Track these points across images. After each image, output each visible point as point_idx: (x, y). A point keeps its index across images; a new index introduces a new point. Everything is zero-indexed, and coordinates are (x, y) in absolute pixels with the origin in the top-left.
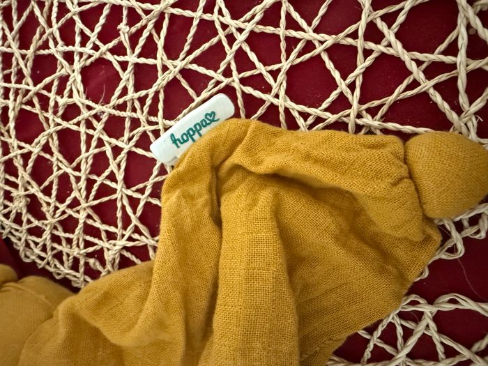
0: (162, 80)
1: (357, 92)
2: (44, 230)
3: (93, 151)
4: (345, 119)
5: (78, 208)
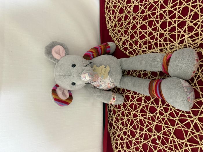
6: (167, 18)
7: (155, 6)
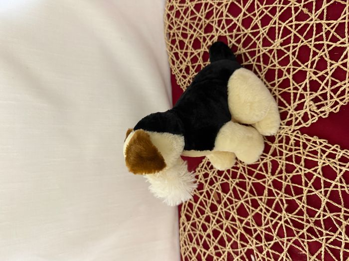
6: (276, 62)
7: (255, 39)
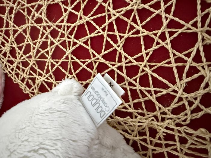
0: (78, 22)
1: (148, 57)
2: (14, 63)
3: (43, 40)
4: (140, 66)
5: (31, 59)
